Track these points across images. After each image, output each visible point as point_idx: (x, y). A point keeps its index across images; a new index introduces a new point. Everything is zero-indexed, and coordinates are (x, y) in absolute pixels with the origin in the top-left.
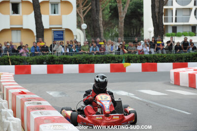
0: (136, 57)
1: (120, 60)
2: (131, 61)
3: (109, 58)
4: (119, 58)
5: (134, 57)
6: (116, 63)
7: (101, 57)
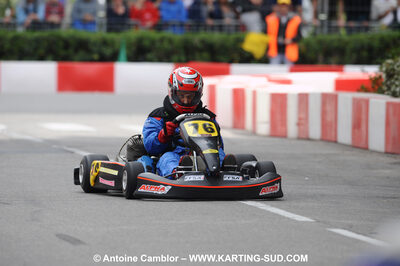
0: (171, 41)
1: (108, 52)
2: (149, 56)
3: (66, 44)
4: (105, 43)
5: (162, 40)
6: (92, 61)
7: (38, 41)
